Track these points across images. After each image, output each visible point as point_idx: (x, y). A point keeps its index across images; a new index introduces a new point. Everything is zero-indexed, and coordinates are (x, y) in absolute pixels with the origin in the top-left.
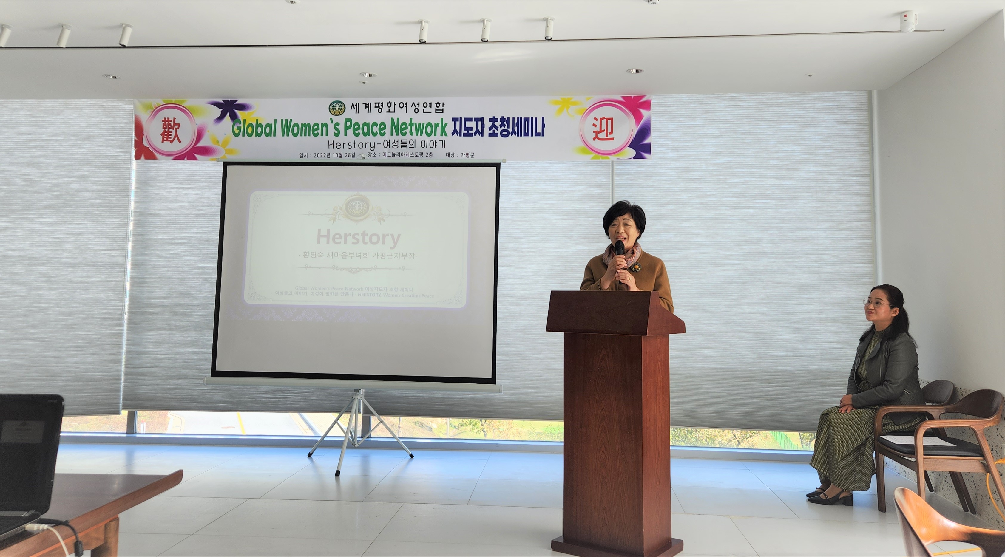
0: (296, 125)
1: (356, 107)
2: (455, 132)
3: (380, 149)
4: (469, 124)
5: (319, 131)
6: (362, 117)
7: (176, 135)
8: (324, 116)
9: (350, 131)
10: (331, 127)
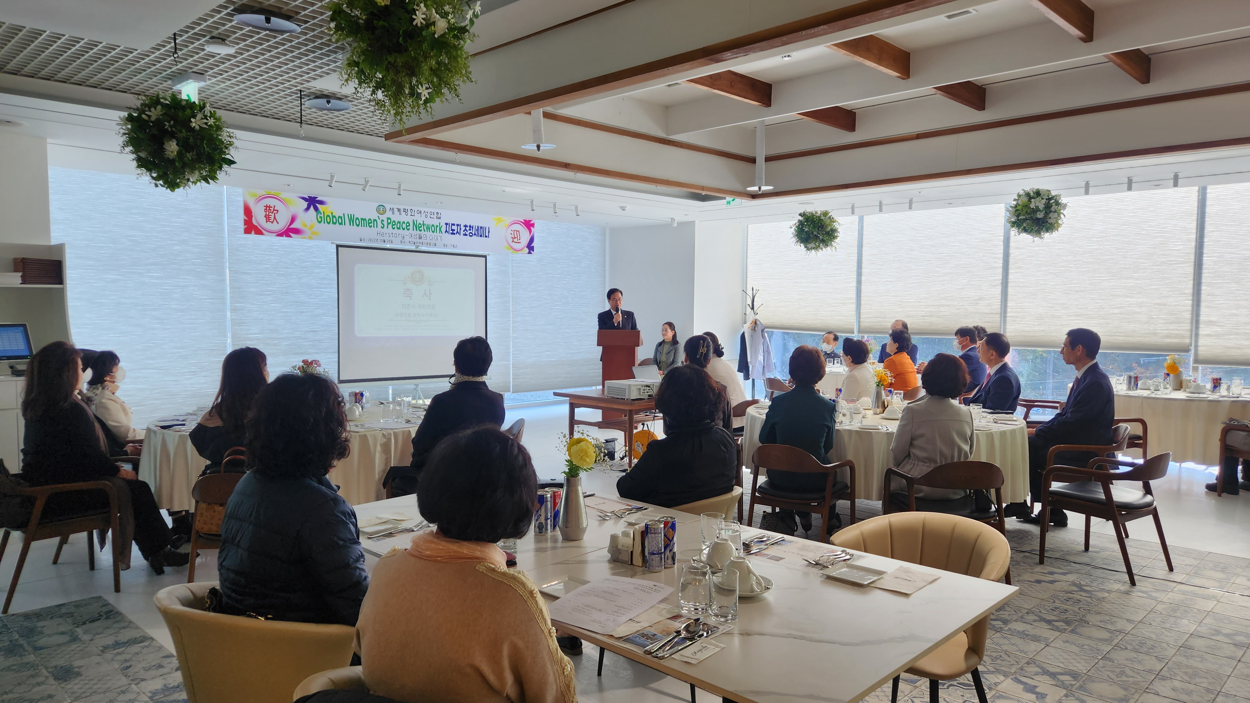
0: (357, 219)
1: (392, 210)
2: (446, 231)
3: (407, 239)
4: (453, 227)
5: (372, 224)
6: (396, 217)
7: (275, 218)
8: (374, 215)
9: (390, 226)
10: (379, 222)
